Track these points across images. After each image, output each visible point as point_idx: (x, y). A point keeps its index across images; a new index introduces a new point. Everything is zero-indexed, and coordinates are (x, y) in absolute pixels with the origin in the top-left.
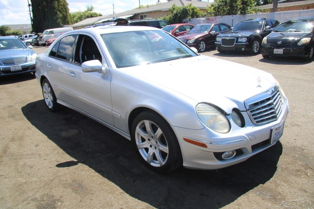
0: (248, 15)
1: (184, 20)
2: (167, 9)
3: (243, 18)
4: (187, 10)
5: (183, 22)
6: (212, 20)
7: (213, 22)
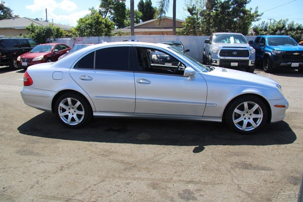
0: (113, 36)
1: (48, 40)
2: (24, 27)
3: (109, 39)
4: (51, 30)
5: (47, 41)
6: (79, 41)
7: (80, 42)
